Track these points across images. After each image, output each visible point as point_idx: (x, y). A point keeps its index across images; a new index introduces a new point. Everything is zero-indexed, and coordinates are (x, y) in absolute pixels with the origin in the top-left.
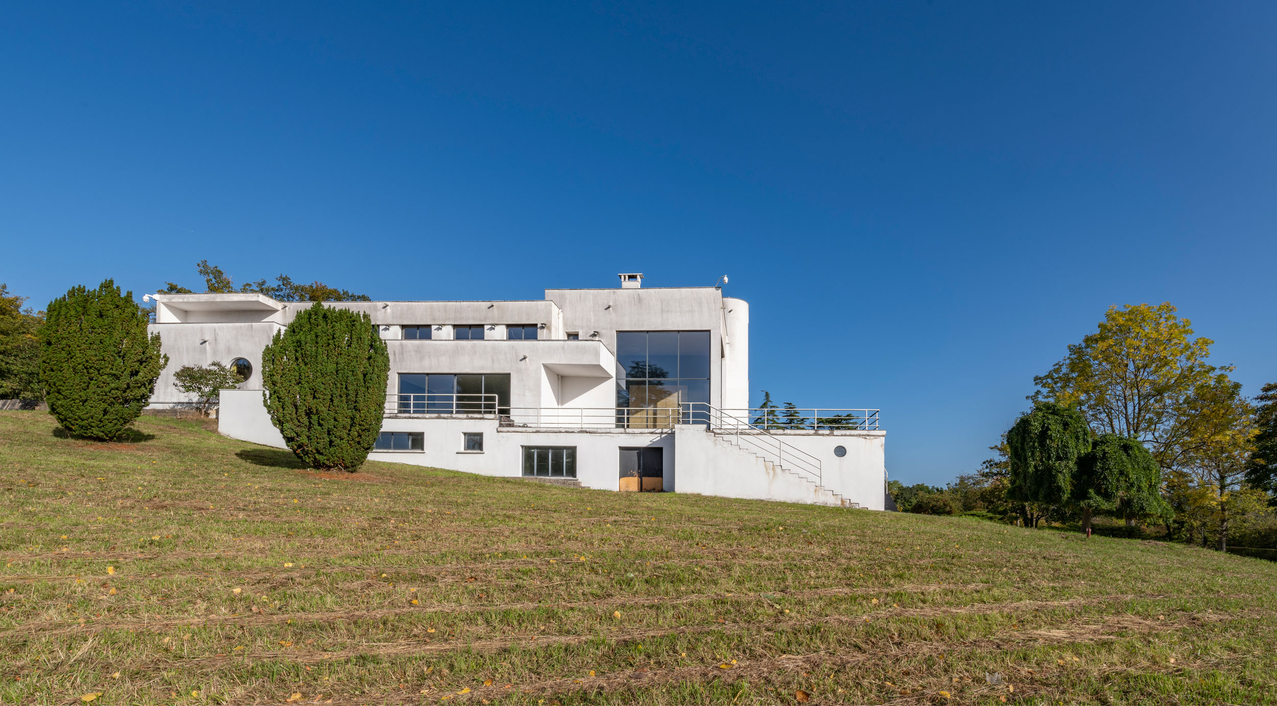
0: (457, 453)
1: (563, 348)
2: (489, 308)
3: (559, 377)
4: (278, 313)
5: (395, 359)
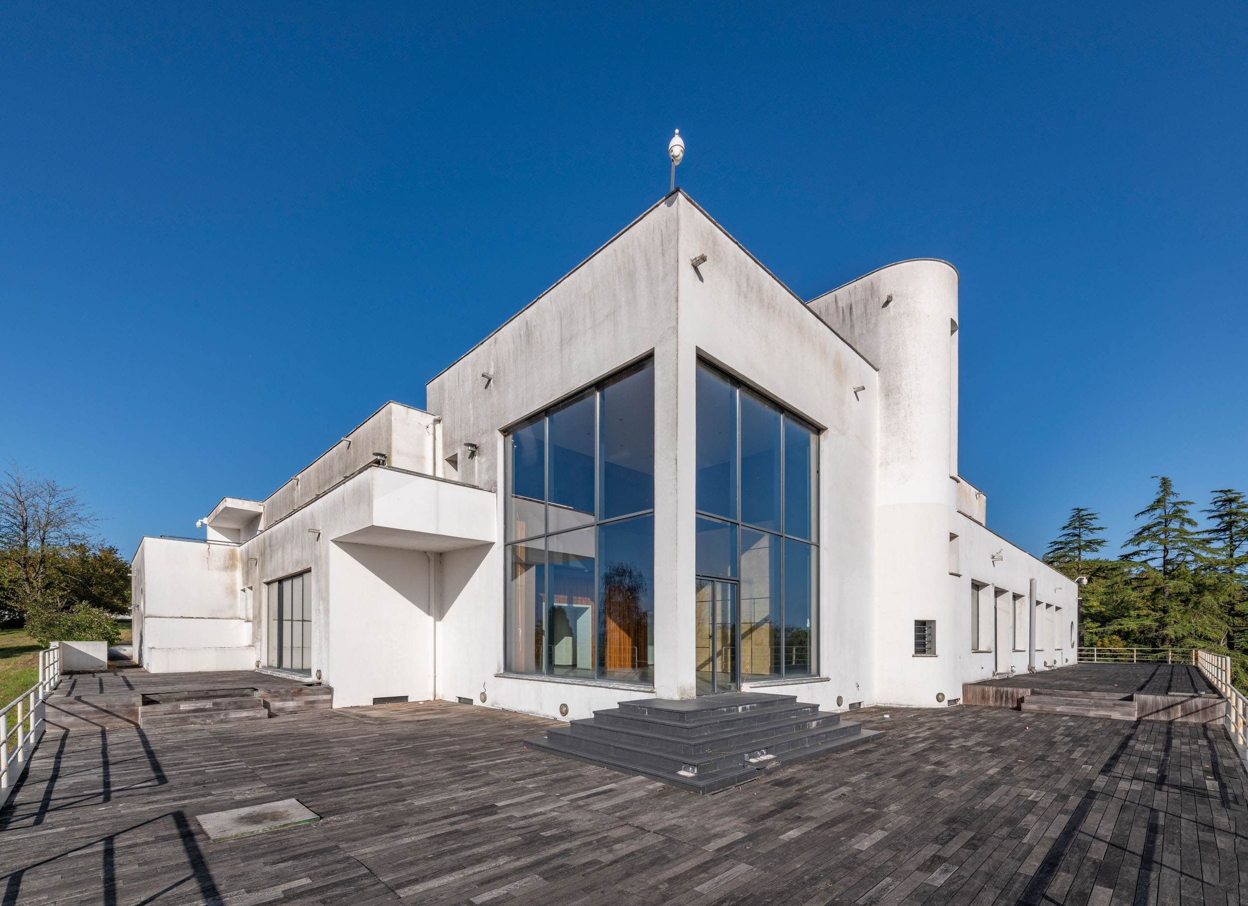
2: (348, 448)
3: (432, 557)
4: (262, 517)
5: (262, 561)
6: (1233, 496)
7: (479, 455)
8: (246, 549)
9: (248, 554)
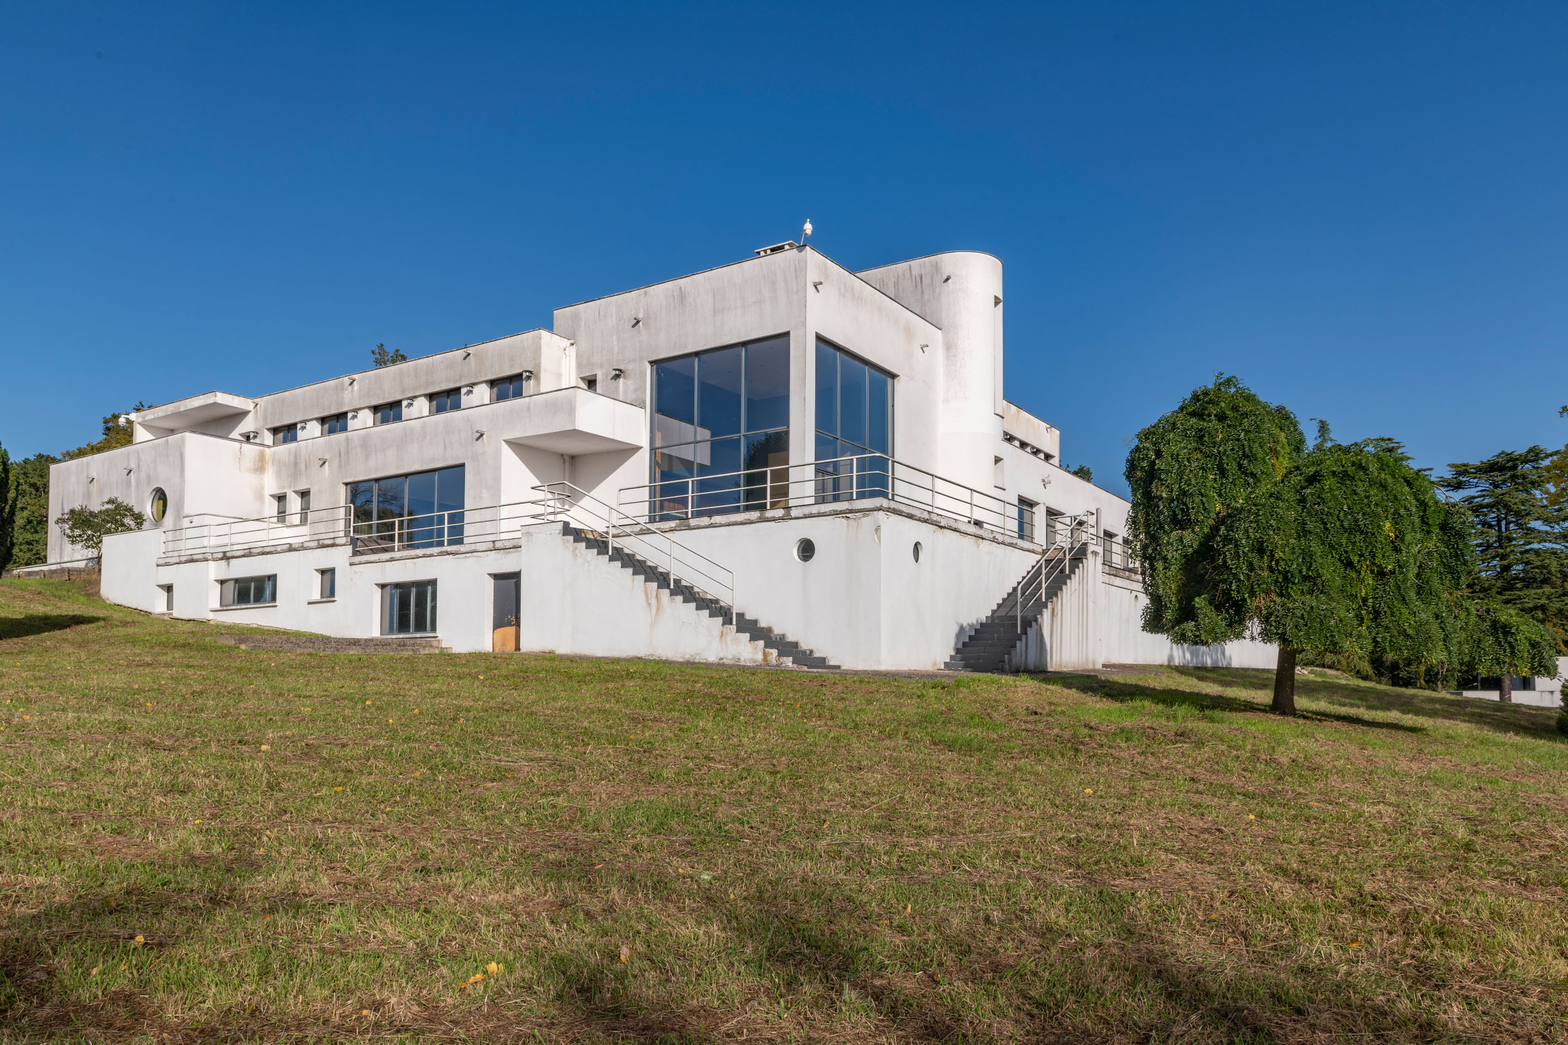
0: (309, 603)
2: (465, 359)
3: (567, 459)
4: (250, 416)
5: (340, 461)
6: (1391, 445)
7: (625, 378)
8: (289, 450)
9: (296, 455)
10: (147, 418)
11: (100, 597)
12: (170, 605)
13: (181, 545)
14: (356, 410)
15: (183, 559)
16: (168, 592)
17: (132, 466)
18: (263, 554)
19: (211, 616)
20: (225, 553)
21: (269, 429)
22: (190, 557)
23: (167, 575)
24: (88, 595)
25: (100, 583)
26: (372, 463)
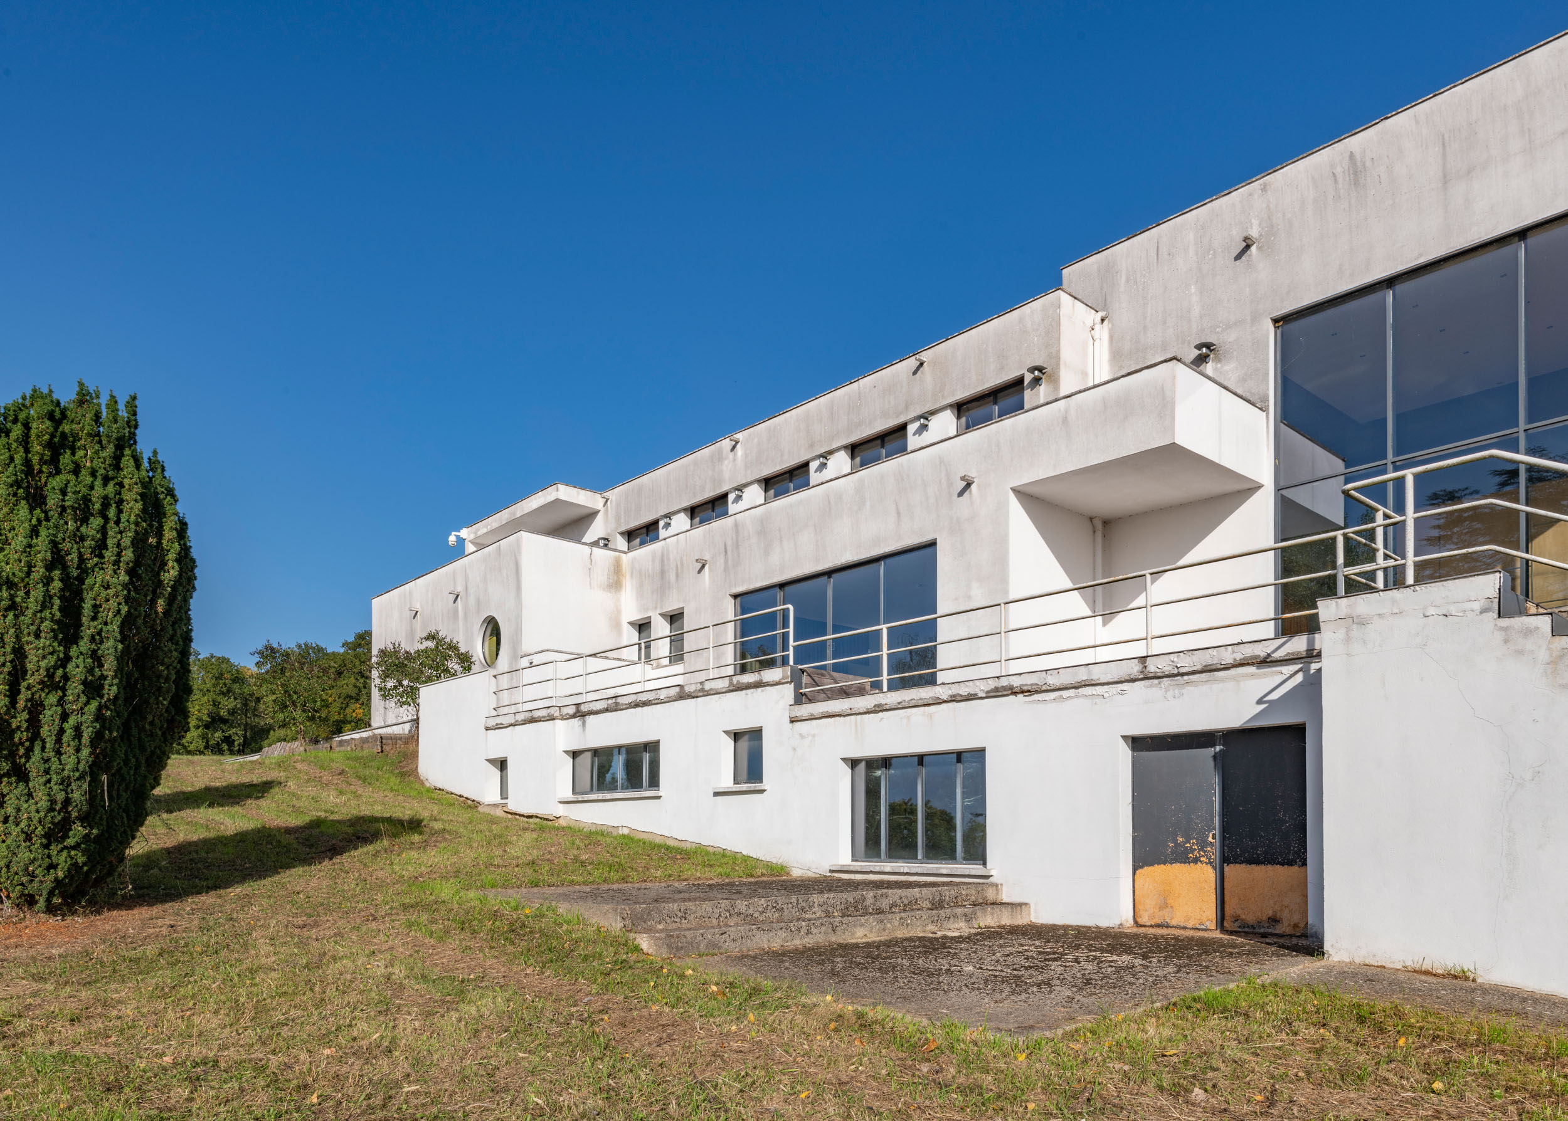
0: (716, 794)
1: (1065, 420)
2: (915, 373)
3: (1099, 525)
4: (600, 517)
5: (726, 562)
8: (654, 554)
9: (663, 559)
10: (480, 533)
11: (417, 777)
12: (504, 794)
13: (517, 696)
14: (740, 489)
15: (520, 717)
16: (501, 771)
17: (459, 589)
18: (637, 705)
19: (561, 810)
20: (578, 705)
21: (622, 534)
22: (528, 715)
23: (500, 744)
24: (403, 775)
25: (417, 756)
26: (775, 558)
